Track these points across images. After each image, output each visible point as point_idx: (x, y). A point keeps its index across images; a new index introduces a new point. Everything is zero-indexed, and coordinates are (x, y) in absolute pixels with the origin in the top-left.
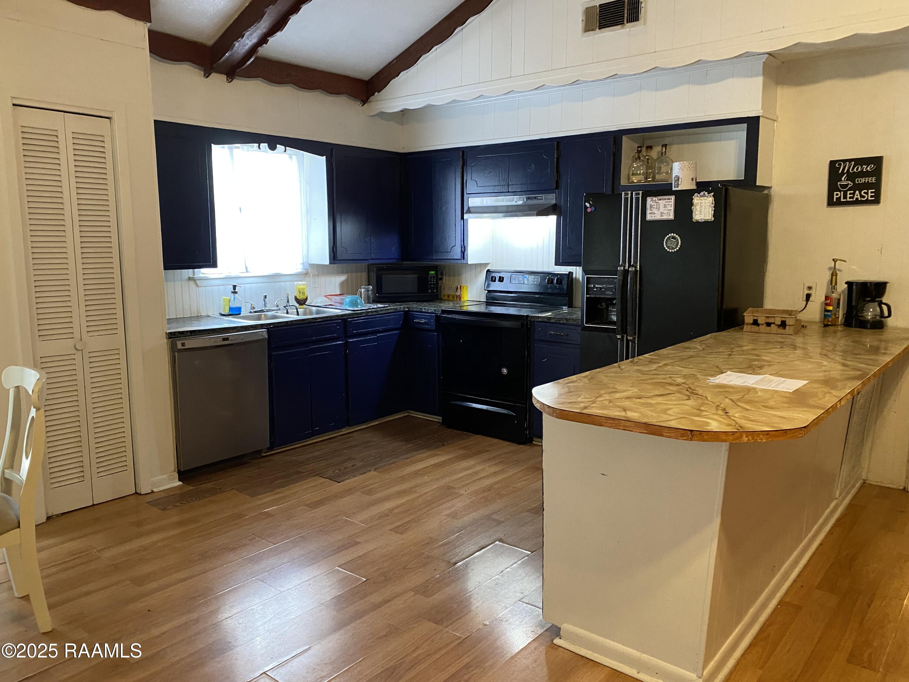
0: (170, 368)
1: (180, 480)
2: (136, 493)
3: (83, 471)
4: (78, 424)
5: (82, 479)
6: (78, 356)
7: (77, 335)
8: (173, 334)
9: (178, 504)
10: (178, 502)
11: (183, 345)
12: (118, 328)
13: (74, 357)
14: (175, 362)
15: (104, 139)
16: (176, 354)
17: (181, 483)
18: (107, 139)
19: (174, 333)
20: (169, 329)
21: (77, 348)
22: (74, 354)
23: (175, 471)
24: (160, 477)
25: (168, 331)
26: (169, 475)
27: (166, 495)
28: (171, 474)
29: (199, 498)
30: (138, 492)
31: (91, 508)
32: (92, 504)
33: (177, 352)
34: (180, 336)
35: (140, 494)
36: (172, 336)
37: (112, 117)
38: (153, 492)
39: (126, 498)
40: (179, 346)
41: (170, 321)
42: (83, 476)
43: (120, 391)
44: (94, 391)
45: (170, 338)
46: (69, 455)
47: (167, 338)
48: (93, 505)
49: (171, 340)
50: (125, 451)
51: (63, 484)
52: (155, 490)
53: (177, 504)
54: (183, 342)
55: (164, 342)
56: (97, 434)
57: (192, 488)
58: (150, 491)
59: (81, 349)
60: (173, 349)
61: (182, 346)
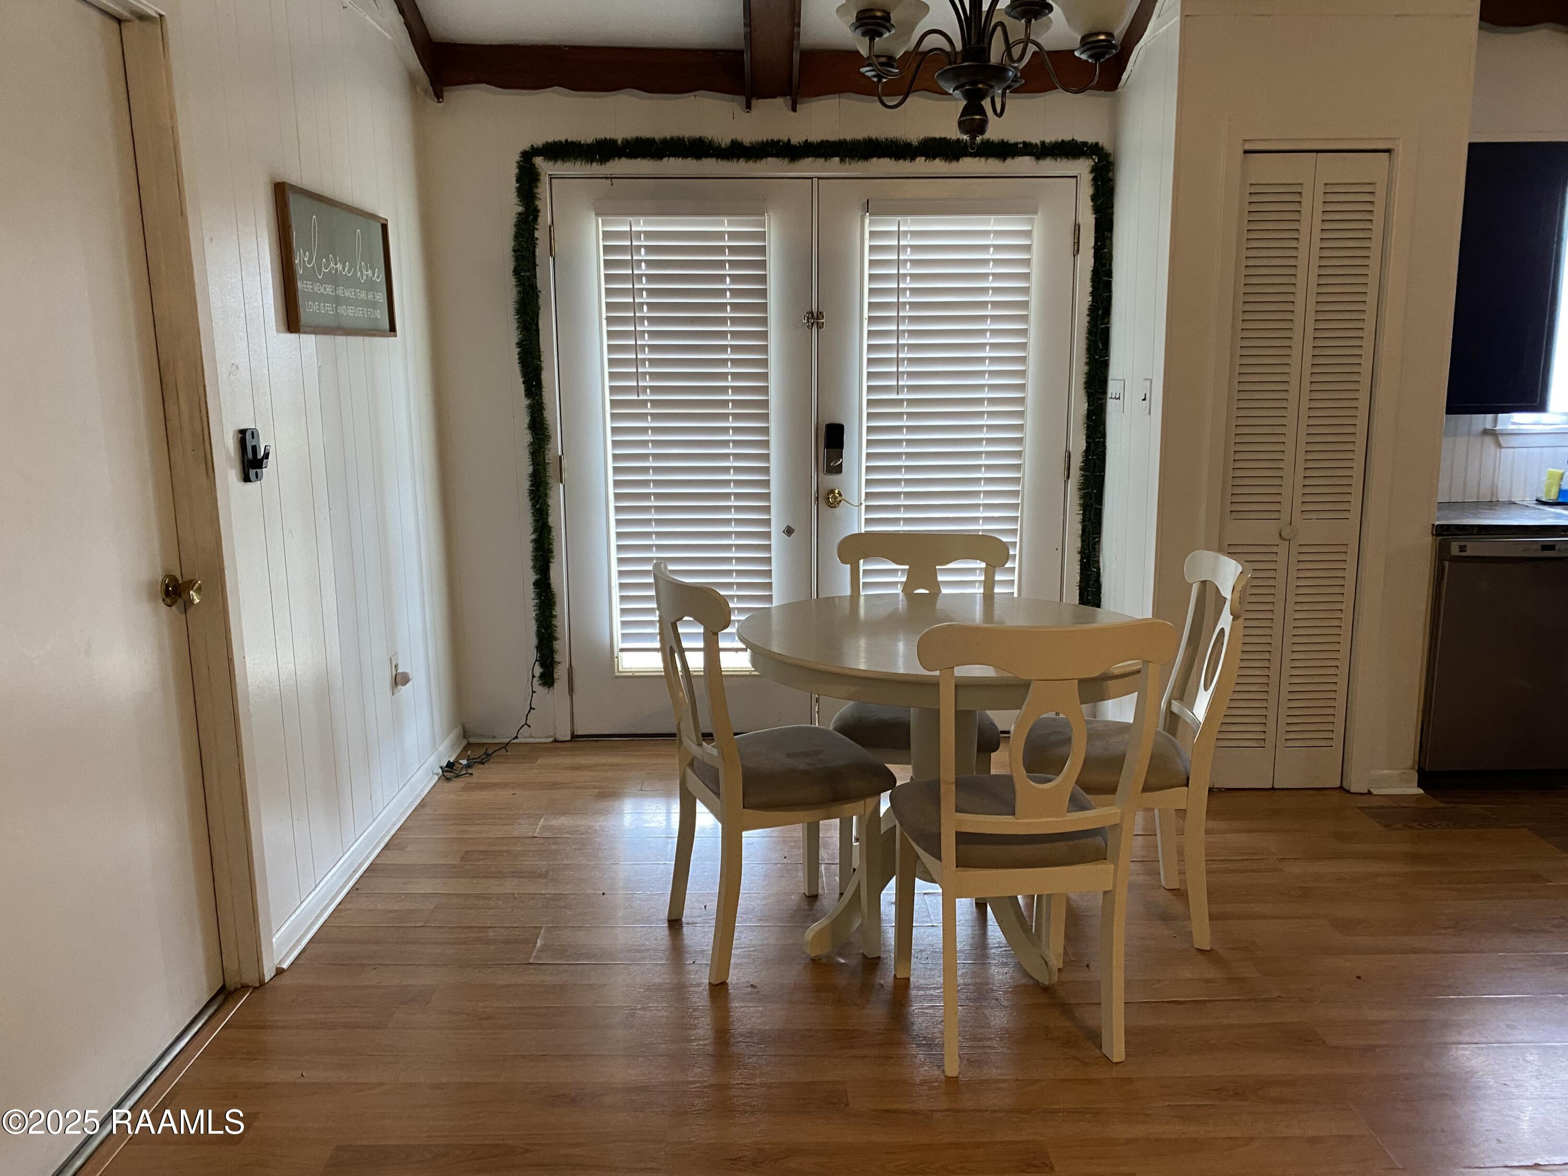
0: (1431, 589)
1: (1419, 786)
2: (1341, 788)
3: (1265, 732)
4: (1267, 656)
5: (1262, 744)
6: (1282, 549)
7: (1285, 516)
8: (1445, 528)
9: (1415, 824)
10: (1415, 821)
11: (1462, 548)
12: (1351, 509)
13: (1274, 549)
14: (1442, 578)
15: (1375, 189)
16: (1447, 564)
17: (1421, 791)
18: (1380, 191)
19: (1448, 526)
20: (1438, 519)
21: (1283, 534)
22: (1277, 545)
23: (1413, 768)
24: (1387, 772)
25: (1437, 523)
26: (1401, 771)
27: (1395, 805)
28: (1406, 771)
29: (1454, 824)
30: (1345, 786)
31: (1268, 793)
32: (1271, 787)
33: (1449, 561)
34: (1459, 533)
35: (1348, 792)
36: (1443, 532)
37: (1394, 149)
38: (1369, 793)
39: (1324, 792)
40: (1455, 550)
41: (1444, 506)
42: (1264, 739)
43: (1339, 615)
44: (1298, 608)
45: (1437, 535)
46: (1247, 702)
47: (1433, 535)
48: (1273, 789)
49: (1439, 538)
50: (1334, 715)
51: (1234, 744)
52: (1375, 792)
53: (1412, 824)
54: (1463, 543)
55: (1428, 540)
56: (1293, 677)
57: (1441, 805)
58: (1366, 791)
59: (1288, 538)
60: (1442, 555)
61: (1460, 551)
